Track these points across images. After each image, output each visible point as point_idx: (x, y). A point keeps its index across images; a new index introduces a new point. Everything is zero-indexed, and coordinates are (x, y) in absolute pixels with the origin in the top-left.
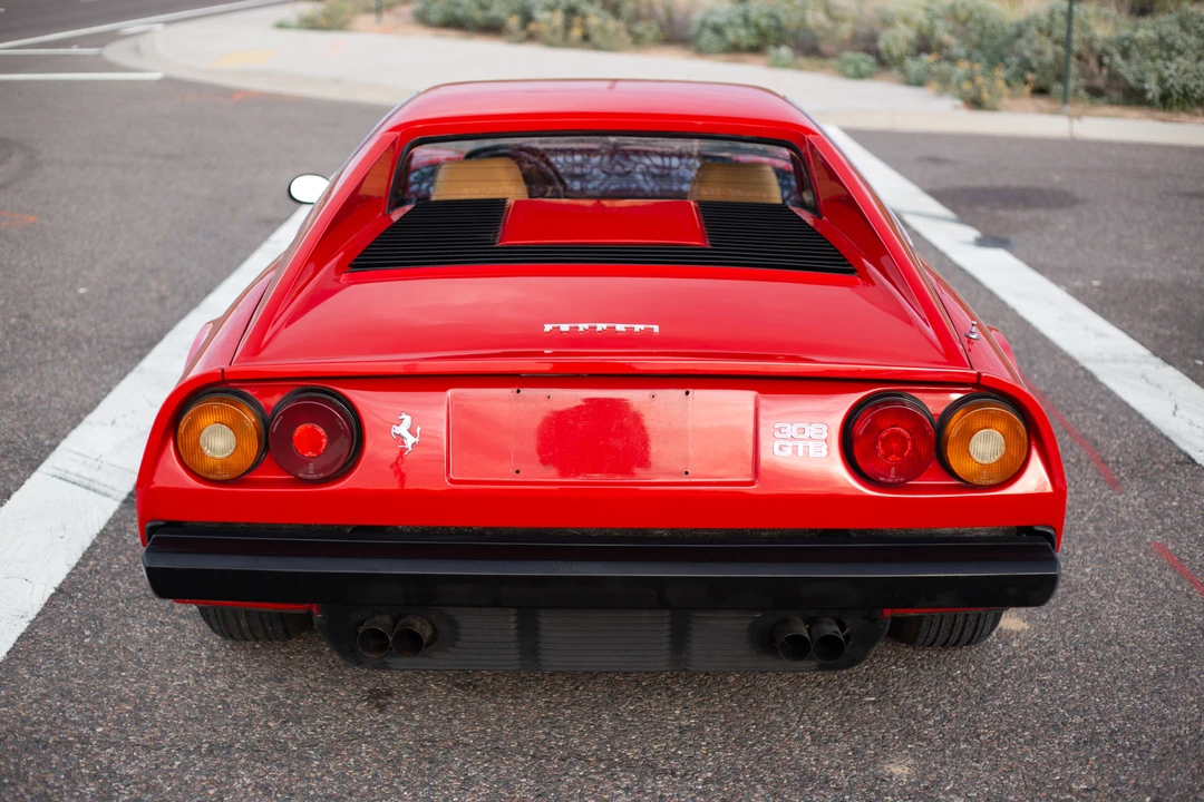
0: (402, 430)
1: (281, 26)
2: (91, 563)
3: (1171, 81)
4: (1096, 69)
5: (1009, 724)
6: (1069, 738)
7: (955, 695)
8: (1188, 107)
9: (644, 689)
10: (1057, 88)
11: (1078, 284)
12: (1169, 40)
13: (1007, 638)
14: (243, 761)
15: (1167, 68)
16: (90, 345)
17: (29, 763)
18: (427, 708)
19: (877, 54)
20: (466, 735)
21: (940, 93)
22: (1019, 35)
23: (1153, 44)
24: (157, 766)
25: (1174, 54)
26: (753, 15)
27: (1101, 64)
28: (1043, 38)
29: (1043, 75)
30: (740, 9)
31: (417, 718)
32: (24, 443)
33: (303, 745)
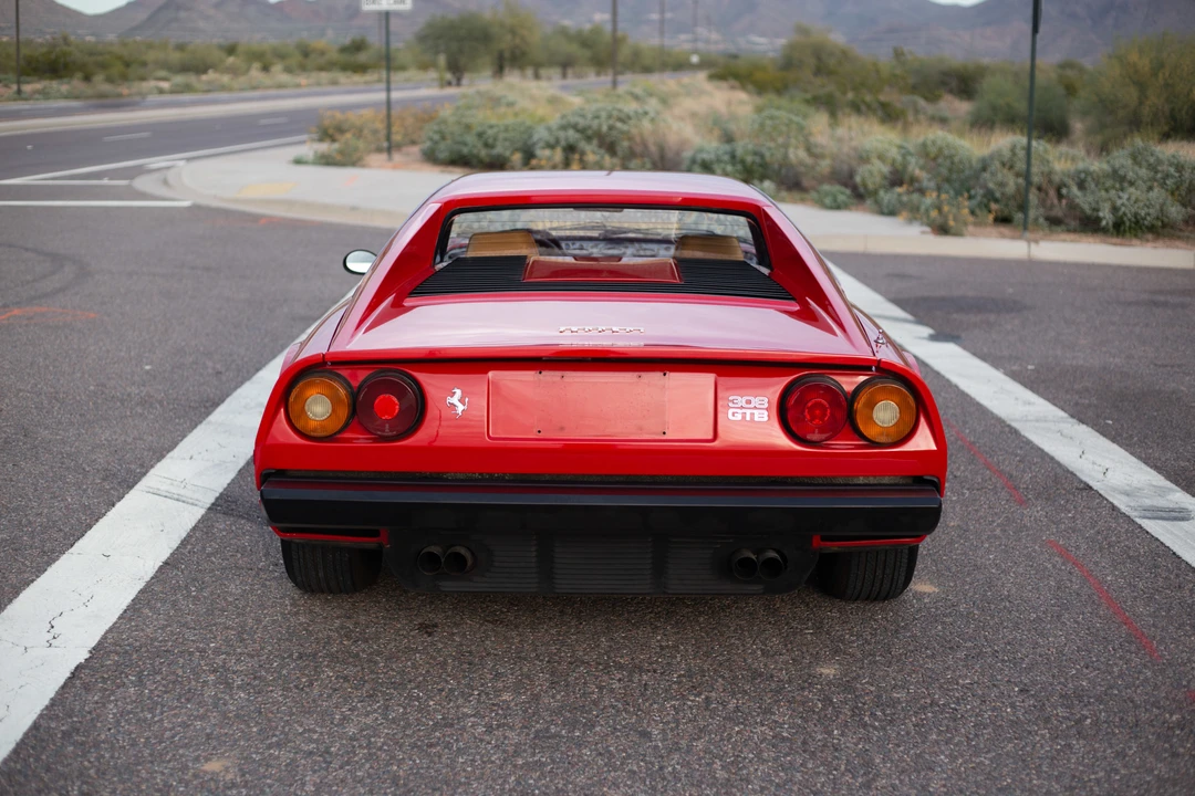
0: (455, 400)
1: (298, 162)
2: (189, 547)
3: (1123, 209)
4: (1056, 201)
5: (916, 646)
6: (961, 654)
7: (876, 629)
8: (1140, 234)
9: (633, 624)
10: (1019, 216)
11: (1015, 368)
12: (1121, 172)
13: (919, 596)
14: (326, 663)
15: (1120, 197)
16: (162, 406)
17: (161, 663)
18: (465, 634)
19: (854, 188)
20: (496, 649)
21: (910, 221)
22: (984, 169)
23: (1107, 176)
24: (261, 666)
25: (1126, 185)
26: (739, 152)
27: (1060, 196)
28: (1005, 171)
29: (1007, 205)
30: (727, 147)
31: (457, 639)
32: (119, 470)
33: (371, 653)
